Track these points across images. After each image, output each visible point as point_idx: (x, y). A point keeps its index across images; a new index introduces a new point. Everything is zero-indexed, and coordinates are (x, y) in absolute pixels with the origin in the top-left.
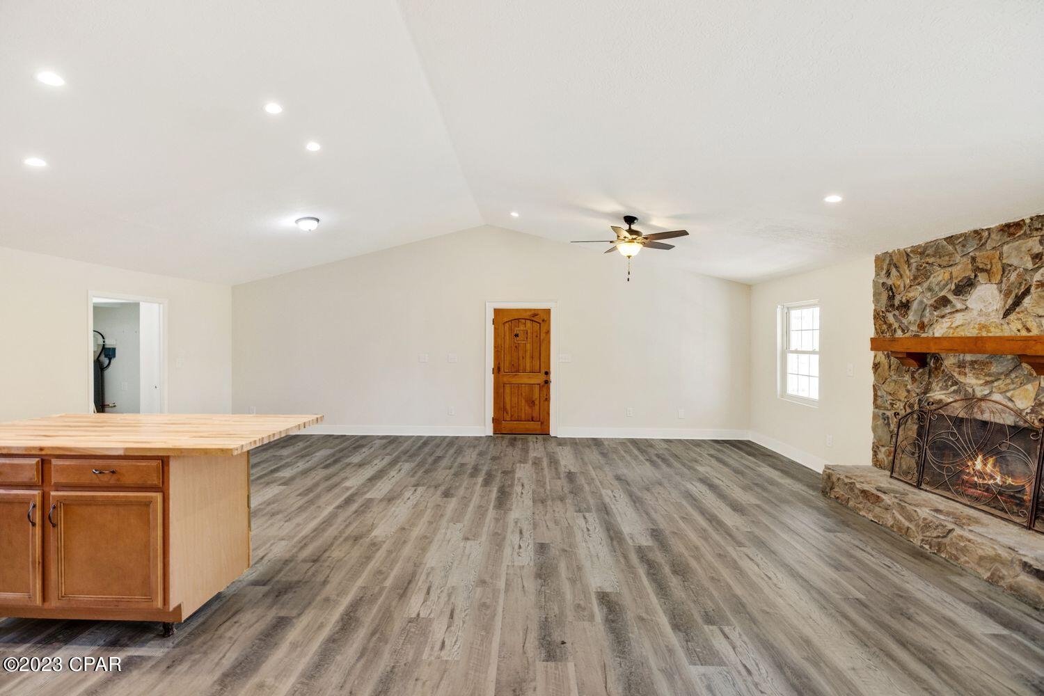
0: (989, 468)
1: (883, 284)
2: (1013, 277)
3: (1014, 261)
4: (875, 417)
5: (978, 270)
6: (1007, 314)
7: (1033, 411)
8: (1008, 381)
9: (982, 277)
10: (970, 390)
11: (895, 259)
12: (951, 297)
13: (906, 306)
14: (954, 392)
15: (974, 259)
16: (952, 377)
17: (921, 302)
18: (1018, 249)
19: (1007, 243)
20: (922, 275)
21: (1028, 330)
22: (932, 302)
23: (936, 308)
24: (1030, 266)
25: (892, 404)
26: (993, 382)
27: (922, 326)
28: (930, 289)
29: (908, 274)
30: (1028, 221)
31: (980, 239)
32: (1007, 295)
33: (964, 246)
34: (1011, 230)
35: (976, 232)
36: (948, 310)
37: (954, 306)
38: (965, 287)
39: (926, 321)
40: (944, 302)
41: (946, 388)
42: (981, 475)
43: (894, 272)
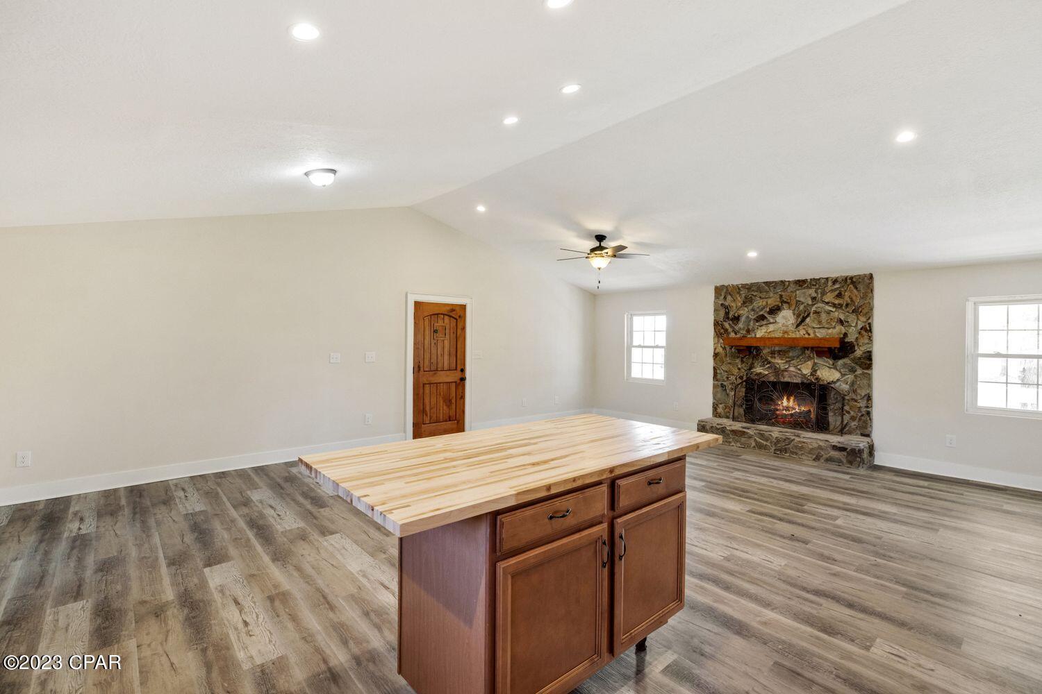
0: (791, 404)
1: (722, 304)
2: (802, 307)
3: (802, 299)
4: (715, 387)
5: (783, 302)
6: (798, 326)
7: (812, 374)
8: (798, 360)
9: (785, 306)
10: (778, 366)
11: (730, 290)
12: (766, 315)
13: (736, 319)
14: (769, 367)
15: (781, 296)
16: (767, 360)
17: (748, 317)
18: (804, 293)
19: (798, 290)
20: (748, 301)
21: (809, 335)
22: (754, 318)
23: (757, 321)
24: (810, 303)
25: (728, 378)
26: (790, 361)
27: (748, 331)
28: (753, 310)
29: (740, 300)
30: (809, 280)
31: (784, 285)
32: (798, 316)
33: (775, 288)
34: (801, 283)
35: (782, 281)
36: (765, 322)
37: (768, 320)
38: (774, 311)
39: (750, 328)
40: (762, 318)
41: (763, 366)
42: (787, 408)
43: (729, 298)
